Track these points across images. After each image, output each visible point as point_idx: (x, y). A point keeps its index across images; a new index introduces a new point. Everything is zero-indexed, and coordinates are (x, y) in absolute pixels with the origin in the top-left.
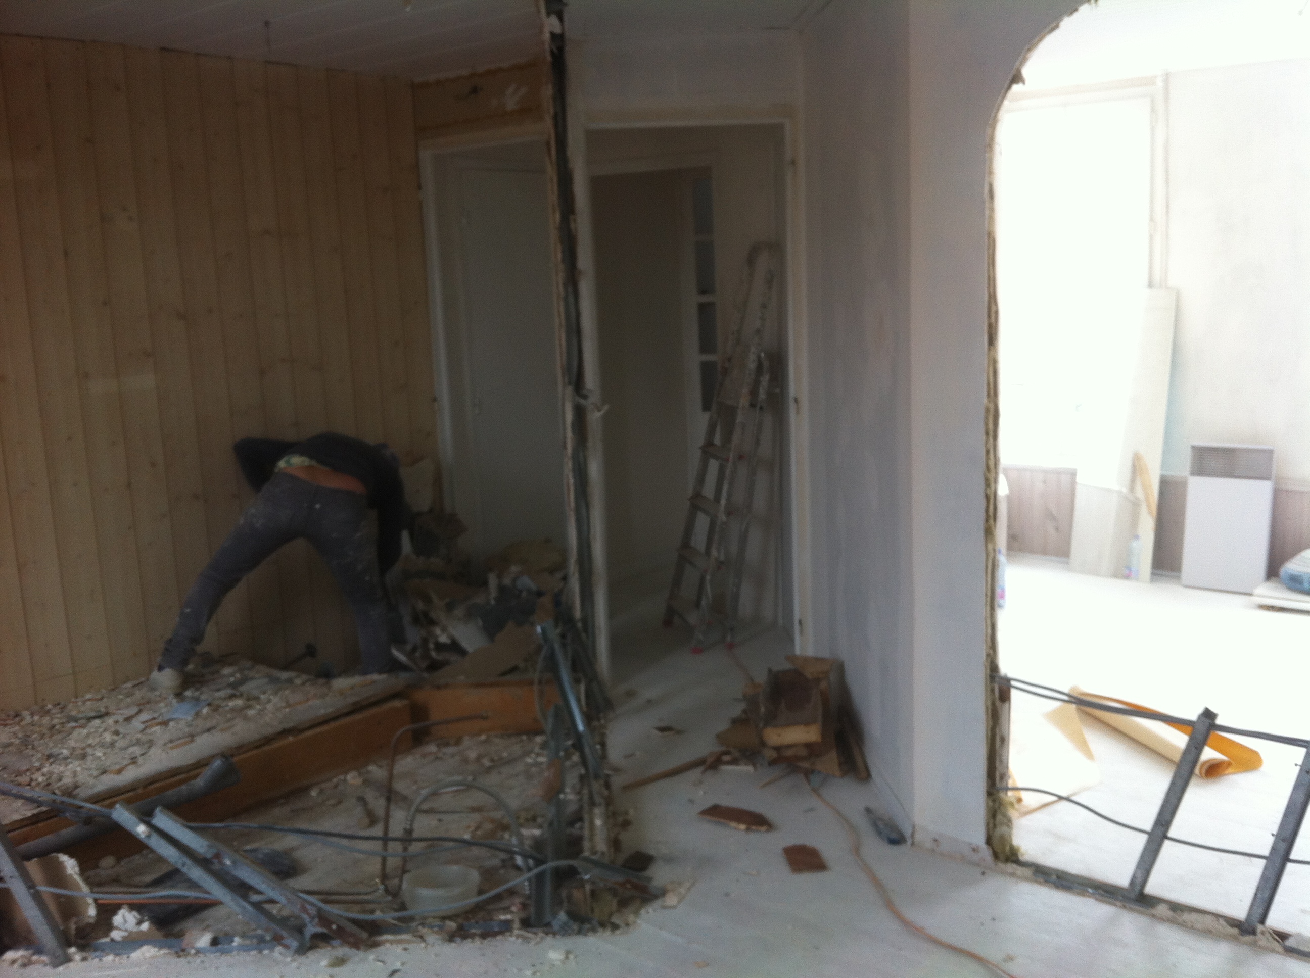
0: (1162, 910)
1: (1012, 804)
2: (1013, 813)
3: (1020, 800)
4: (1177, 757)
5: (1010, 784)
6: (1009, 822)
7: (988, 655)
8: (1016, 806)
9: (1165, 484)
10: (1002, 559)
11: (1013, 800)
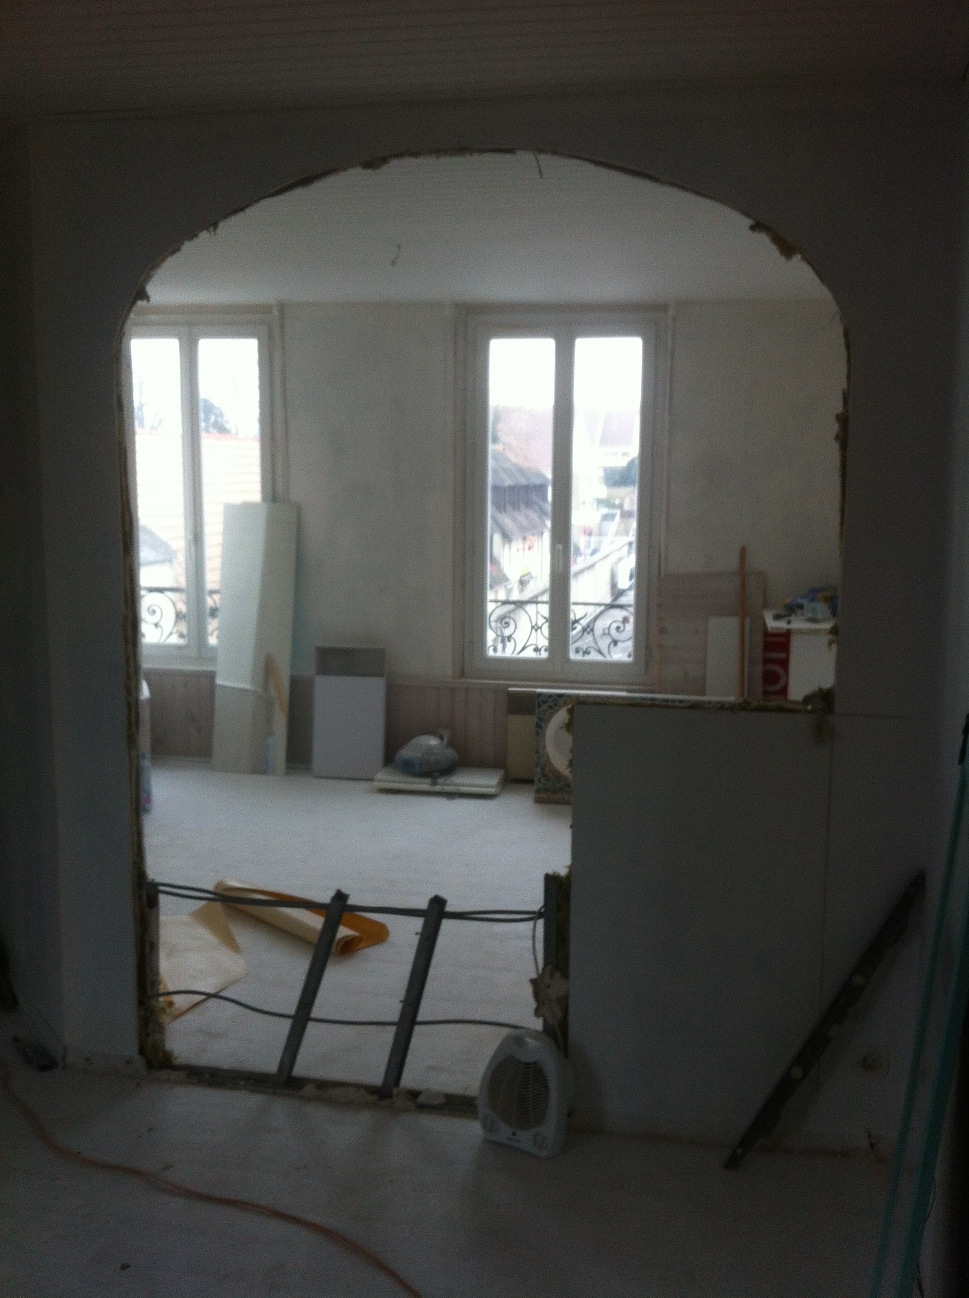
0: (309, 1089)
1: (163, 1010)
2: (164, 1018)
3: (171, 1004)
4: (315, 939)
5: (162, 989)
6: (161, 1028)
7: (135, 863)
8: (168, 1011)
9: (295, 682)
10: (146, 763)
11: (163, 1005)
